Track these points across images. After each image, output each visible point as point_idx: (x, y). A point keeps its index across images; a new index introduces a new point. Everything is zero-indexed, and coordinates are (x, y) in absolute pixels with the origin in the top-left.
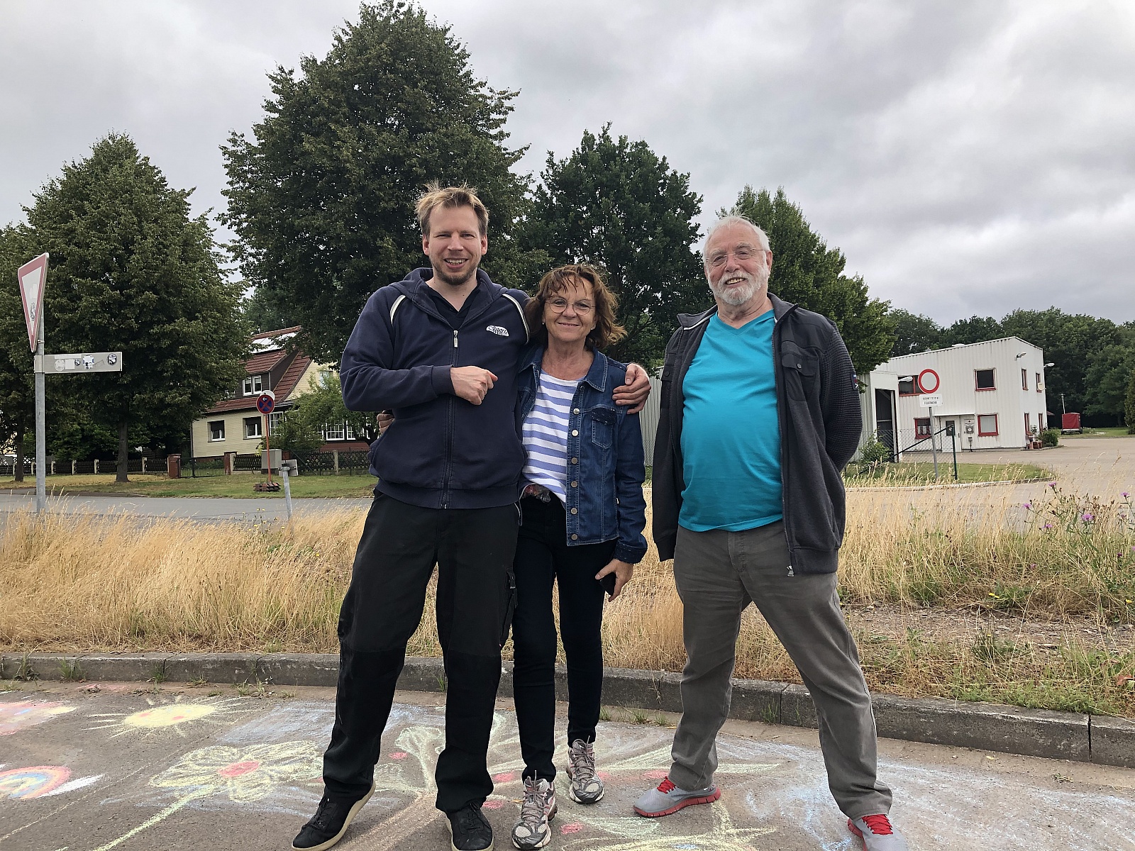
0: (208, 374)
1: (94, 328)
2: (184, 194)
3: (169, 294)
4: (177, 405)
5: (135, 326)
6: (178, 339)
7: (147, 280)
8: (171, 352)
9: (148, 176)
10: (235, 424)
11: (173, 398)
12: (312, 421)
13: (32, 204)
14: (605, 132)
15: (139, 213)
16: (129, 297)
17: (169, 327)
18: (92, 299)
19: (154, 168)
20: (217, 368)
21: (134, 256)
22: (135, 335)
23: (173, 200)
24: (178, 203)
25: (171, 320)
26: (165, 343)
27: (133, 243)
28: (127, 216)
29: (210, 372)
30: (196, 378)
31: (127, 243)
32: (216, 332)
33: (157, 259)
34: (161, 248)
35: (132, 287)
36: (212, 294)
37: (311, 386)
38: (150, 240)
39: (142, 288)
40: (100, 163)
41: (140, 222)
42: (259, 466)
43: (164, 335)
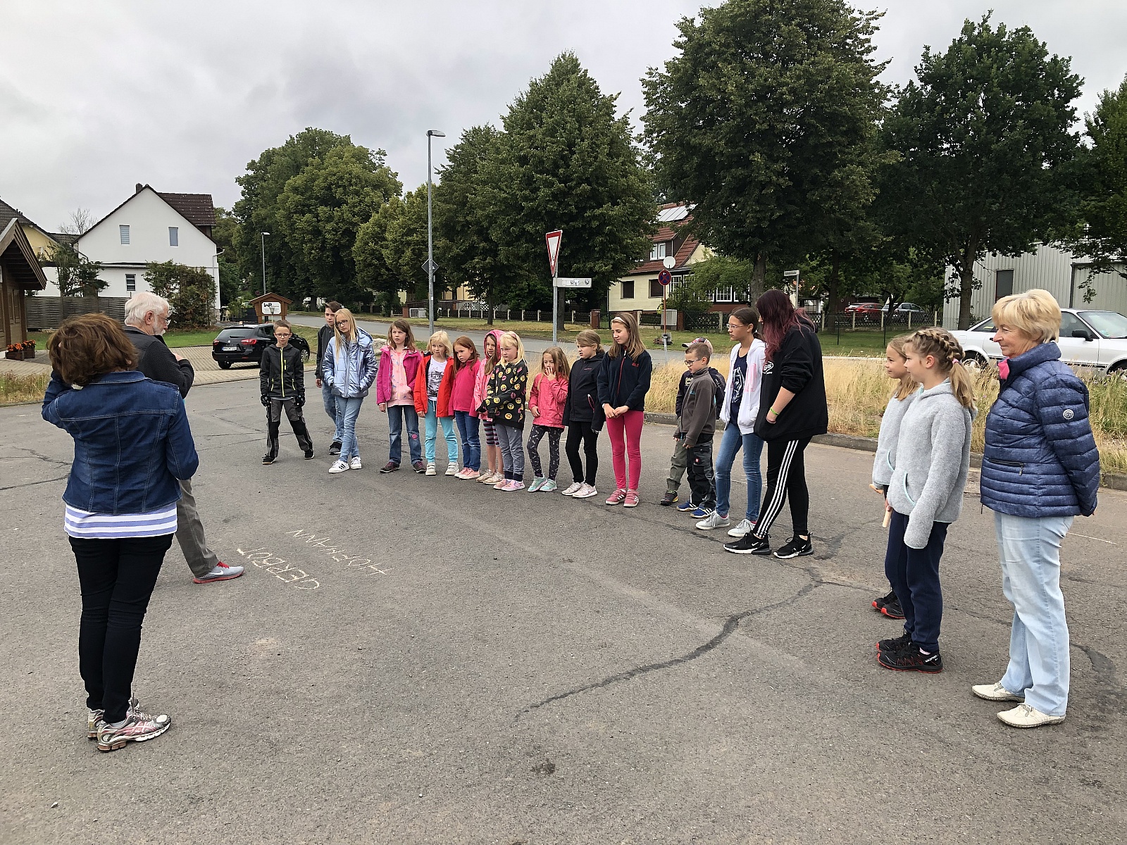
0: (624, 249)
1: (549, 213)
2: (612, 98)
3: (599, 185)
4: (603, 273)
5: (575, 211)
6: (604, 220)
7: (584, 174)
8: (599, 231)
9: (587, 87)
10: (642, 285)
11: (601, 267)
12: (704, 286)
13: (507, 113)
14: (985, 21)
15: (581, 119)
16: (571, 188)
17: (598, 212)
18: (547, 190)
19: (592, 79)
20: (631, 244)
21: (575, 156)
22: (572, 217)
23: (604, 104)
24: (607, 106)
25: (600, 206)
26: (595, 224)
27: (574, 145)
28: (571, 123)
29: (626, 247)
30: (616, 251)
31: (571, 145)
32: (632, 214)
33: (591, 156)
34: (594, 147)
35: (572, 180)
36: (630, 183)
37: (705, 255)
38: (586, 142)
39: (581, 181)
40: (554, 79)
41: (580, 126)
42: (658, 323)
43: (595, 217)
